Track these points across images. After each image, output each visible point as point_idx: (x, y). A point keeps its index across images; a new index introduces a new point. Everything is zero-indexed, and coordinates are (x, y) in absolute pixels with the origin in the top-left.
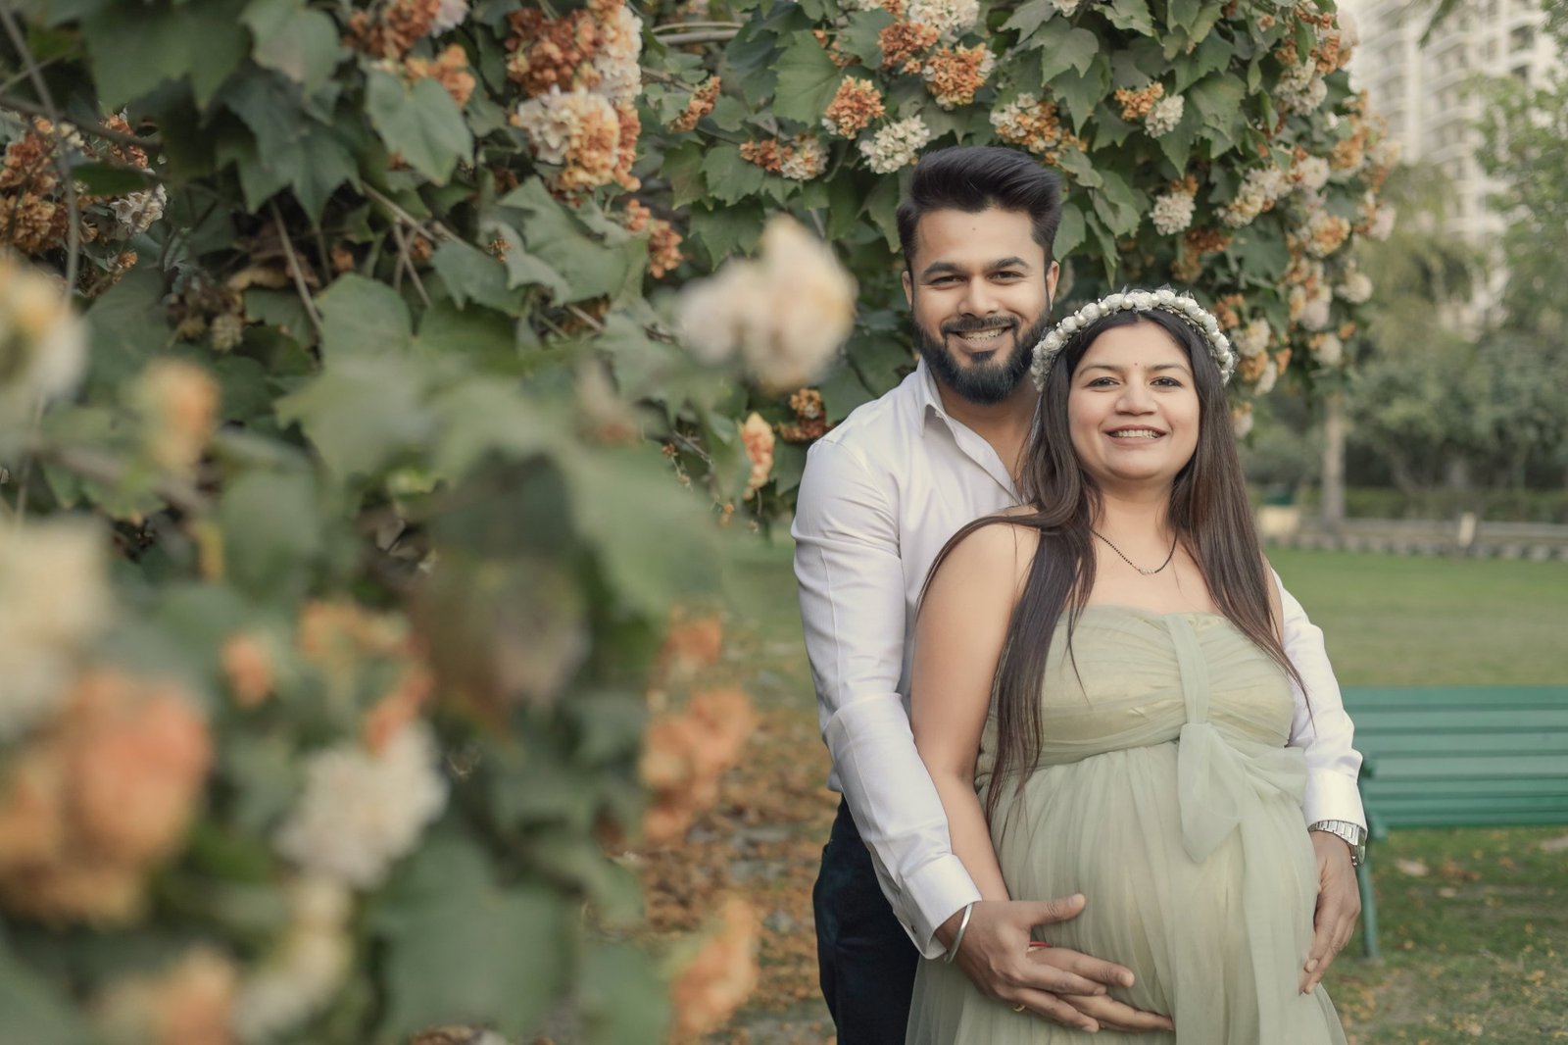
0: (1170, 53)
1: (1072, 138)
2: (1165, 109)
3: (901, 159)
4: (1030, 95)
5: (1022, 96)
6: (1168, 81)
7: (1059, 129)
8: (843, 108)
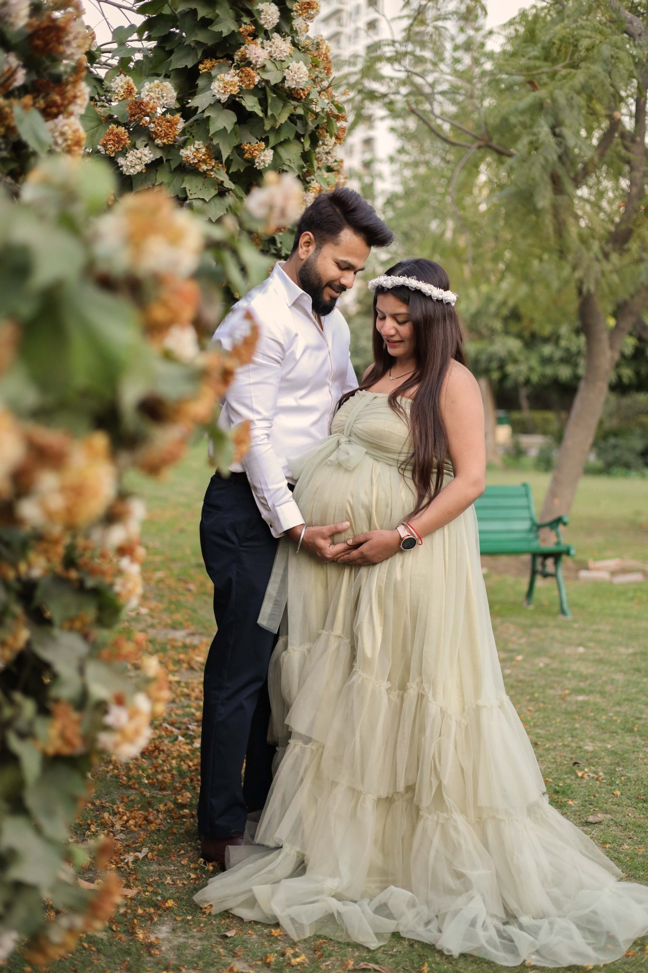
0: (267, 127)
1: (220, 165)
2: (265, 156)
3: (139, 168)
4: (201, 142)
5: (197, 142)
6: (266, 140)
7: (214, 160)
8: (110, 140)
